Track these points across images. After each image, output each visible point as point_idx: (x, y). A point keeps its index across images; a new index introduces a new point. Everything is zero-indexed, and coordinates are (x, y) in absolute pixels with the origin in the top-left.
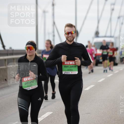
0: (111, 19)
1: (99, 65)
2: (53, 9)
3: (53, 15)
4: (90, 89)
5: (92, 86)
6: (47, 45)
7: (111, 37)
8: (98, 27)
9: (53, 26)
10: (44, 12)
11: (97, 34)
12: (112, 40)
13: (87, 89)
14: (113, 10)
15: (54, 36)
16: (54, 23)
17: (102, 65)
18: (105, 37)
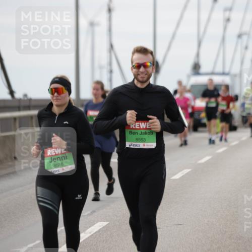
0: (223, 39)
1: (200, 129)
2: (110, 19)
3: (110, 30)
4: (183, 176)
5: (186, 171)
6: (95, 92)
7: (224, 74)
8: (198, 55)
9: (110, 52)
10: (92, 24)
11: (196, 68)
12: (227, 80)
13: (177, 177)
14: (228, 20)
15: (111, 72)
16: (112, 46)
17: (207, 129)
18: (213, 73)
